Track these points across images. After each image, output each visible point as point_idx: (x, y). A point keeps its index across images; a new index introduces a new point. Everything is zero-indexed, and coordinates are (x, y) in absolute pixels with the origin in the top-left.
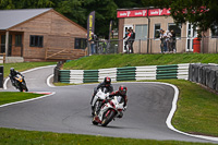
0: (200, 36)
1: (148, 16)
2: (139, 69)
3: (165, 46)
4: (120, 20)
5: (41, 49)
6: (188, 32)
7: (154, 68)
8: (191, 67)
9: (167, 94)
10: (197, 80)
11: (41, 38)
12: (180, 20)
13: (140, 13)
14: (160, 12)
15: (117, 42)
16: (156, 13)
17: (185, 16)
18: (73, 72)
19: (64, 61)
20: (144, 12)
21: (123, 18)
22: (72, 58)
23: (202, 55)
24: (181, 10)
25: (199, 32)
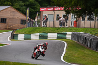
0: (77, 20)
1: (54, 10)
2: (49, 34)
3: (61, 24)
4: (41, 12)
5: (6, 24)
6: (72, 18)
7: (56, 34)
8: (73, 34)
9: (61, 45)
10: (75, 39)
11: (6, 19)
12: (68, 12)
13: (50, 9)
14: (59, 8)
15: (39, 22)
16: (57, 9)
17: (70, 10)
18: (19, 35)
19: (16, 30)
20: (52, 9)
21: (43, 11)
22: (19, 29)
23: (77, 28)
24: (68, 8)
25: (76, 18)
